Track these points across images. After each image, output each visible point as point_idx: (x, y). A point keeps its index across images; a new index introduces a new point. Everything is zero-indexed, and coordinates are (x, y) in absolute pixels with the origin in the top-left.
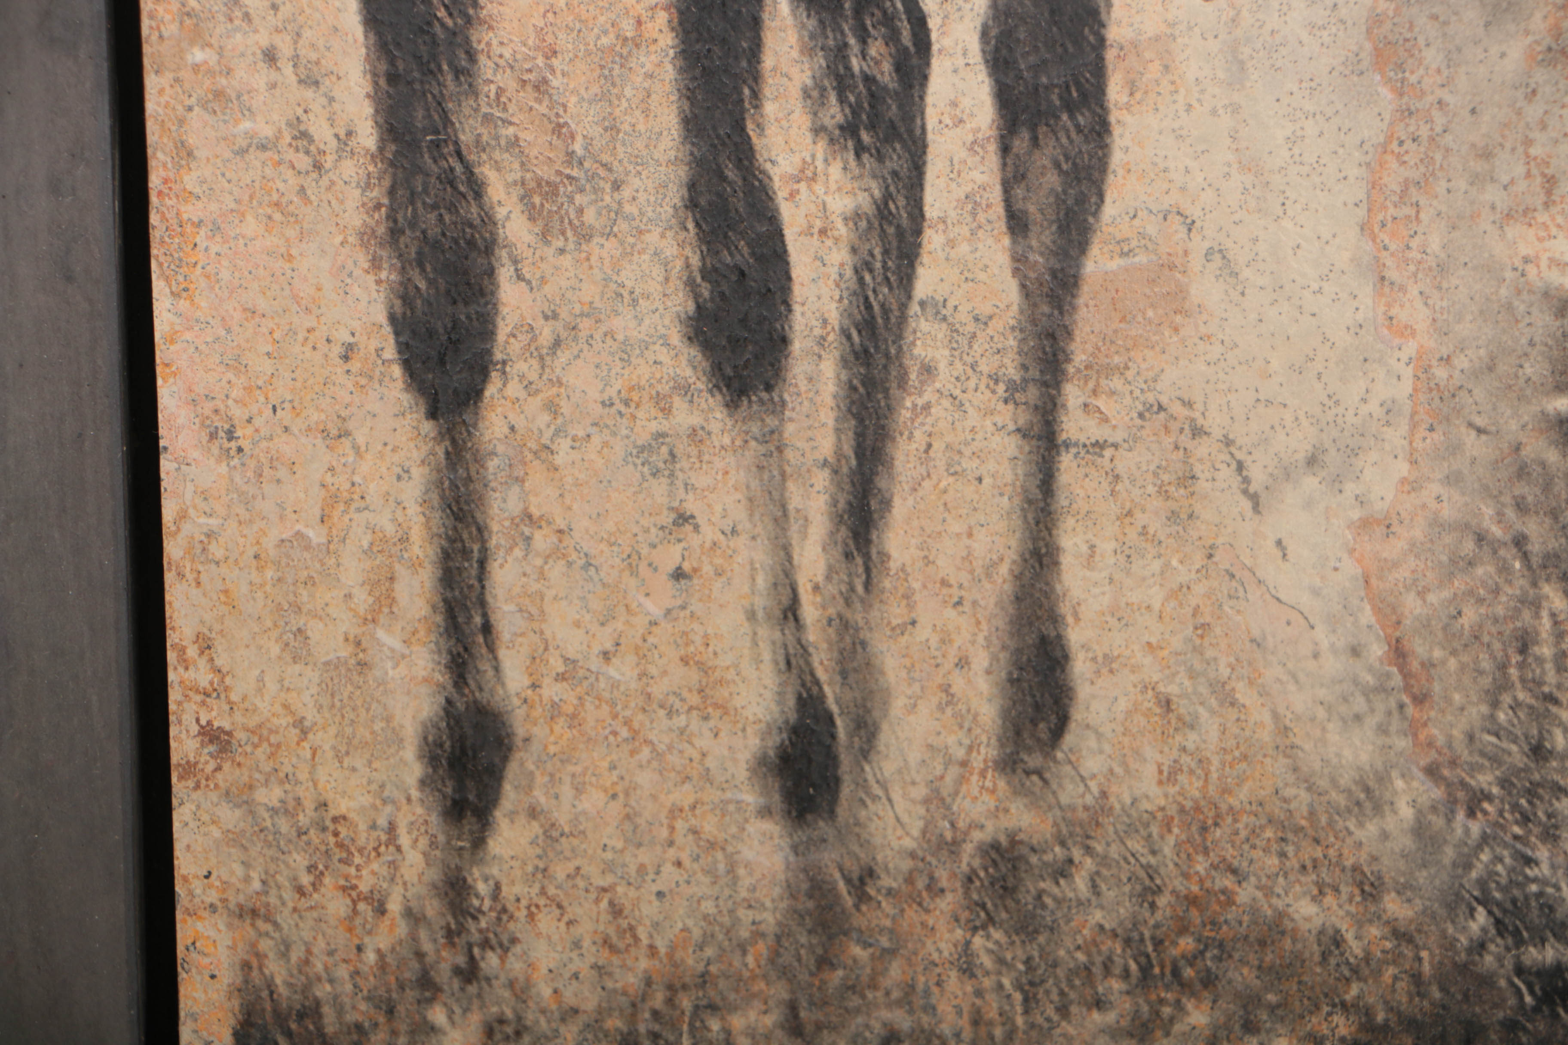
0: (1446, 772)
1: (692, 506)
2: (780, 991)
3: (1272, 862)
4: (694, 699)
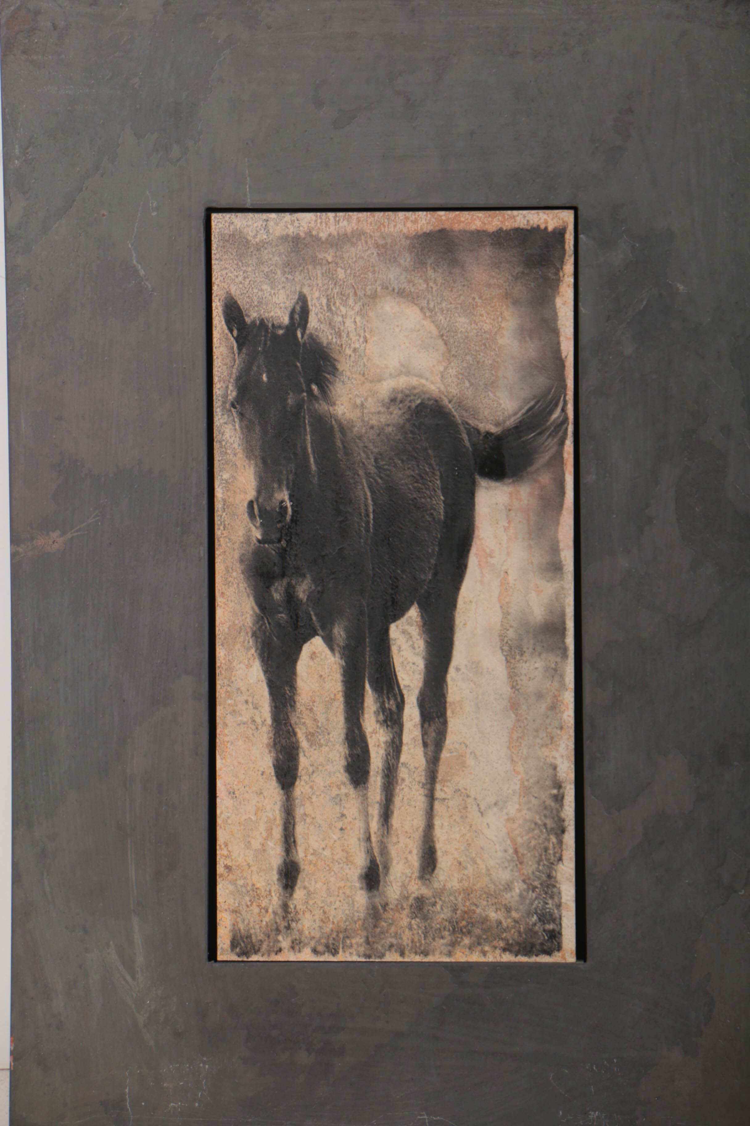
0: (527, 881)
1: (345, 812)
2: (364, 933)
3: (485, 903)
4: (345, 860)
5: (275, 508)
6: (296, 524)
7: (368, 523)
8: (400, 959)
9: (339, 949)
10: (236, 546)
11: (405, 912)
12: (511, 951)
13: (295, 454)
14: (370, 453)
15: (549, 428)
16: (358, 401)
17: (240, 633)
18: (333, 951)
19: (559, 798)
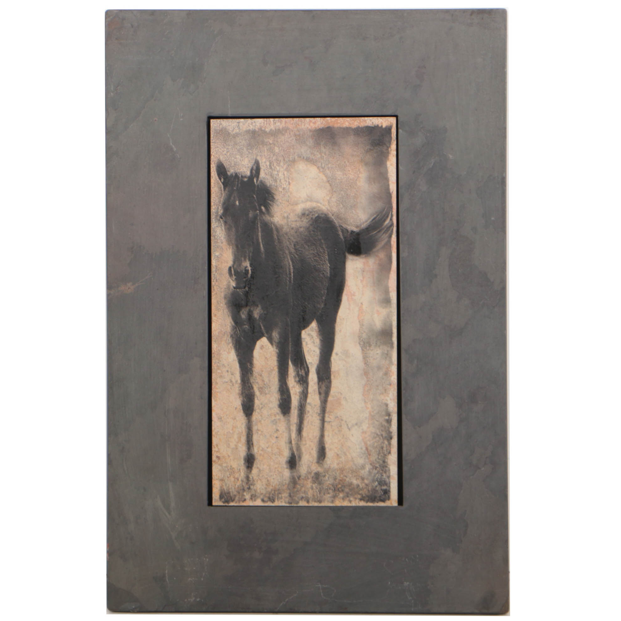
0: (373, 464)
1: (279, 428)
2: (288, 491)
3: (351, 476)
4: (278, 453)
5: (242, 270)
6: (253, 279)
7: (290, 278)
8: (306, 505)
9: (275, 499)
10: (223, 290)
11: (310, 480)
12: (364, 500)
13: (253, 243)
14: (291, 242)
15: (384, 229)
16: (286, 215)
17: (224, 335)
18: (272, 500)
19: (389, 421)
